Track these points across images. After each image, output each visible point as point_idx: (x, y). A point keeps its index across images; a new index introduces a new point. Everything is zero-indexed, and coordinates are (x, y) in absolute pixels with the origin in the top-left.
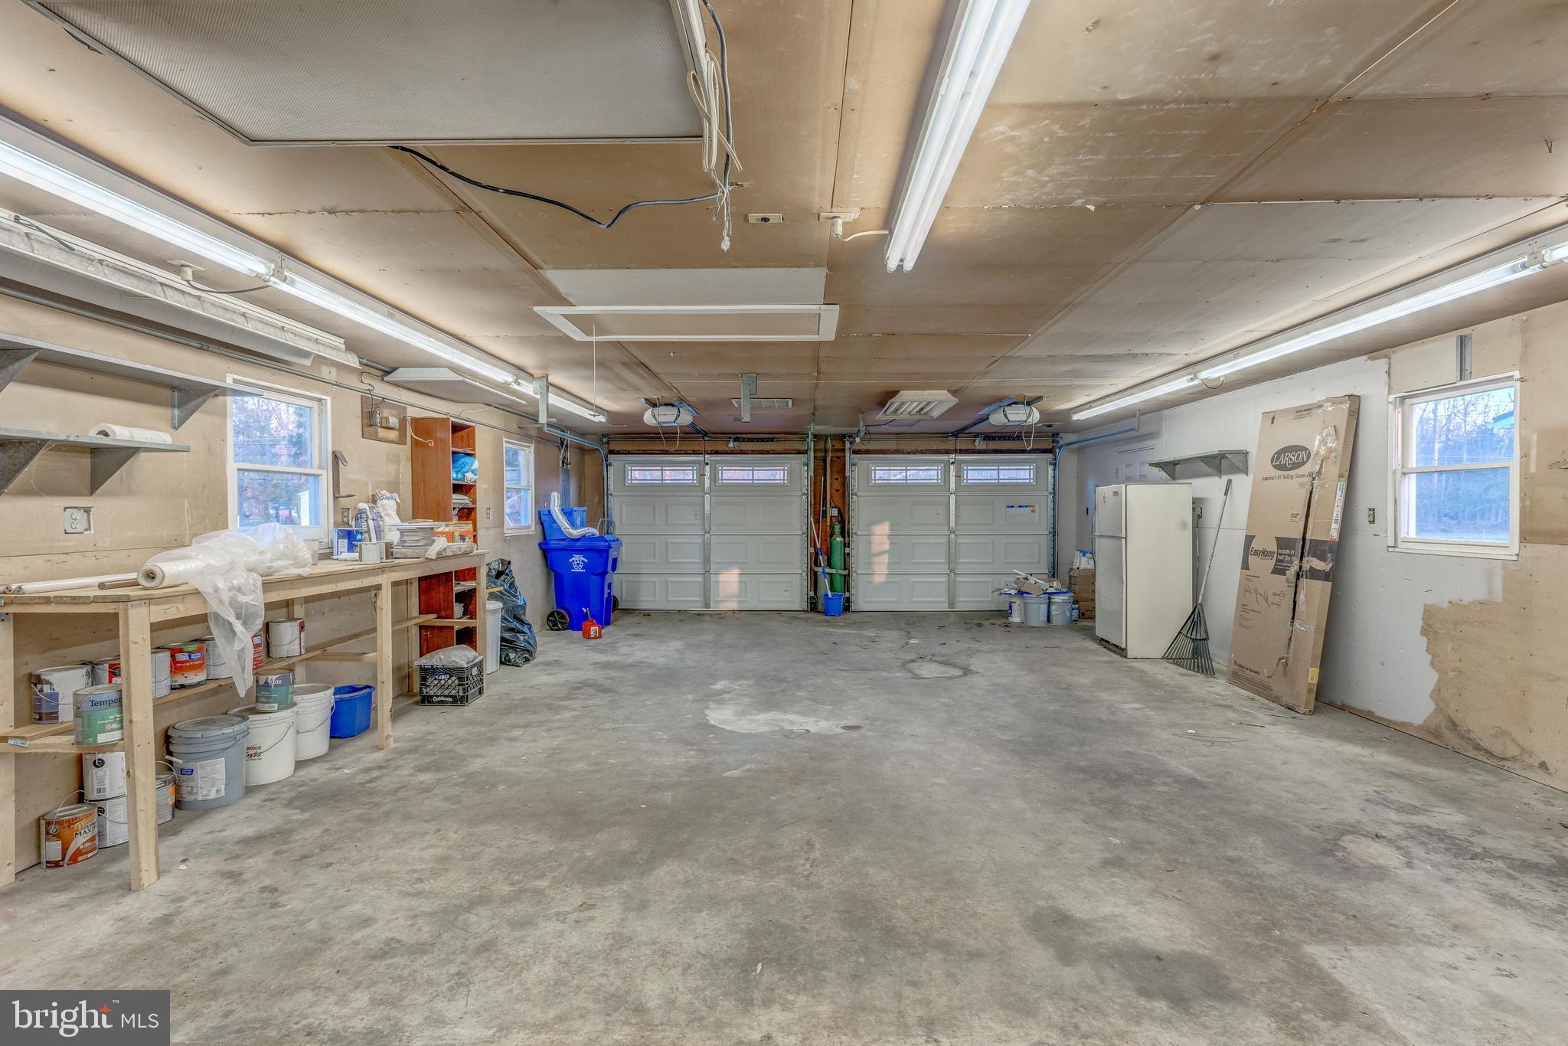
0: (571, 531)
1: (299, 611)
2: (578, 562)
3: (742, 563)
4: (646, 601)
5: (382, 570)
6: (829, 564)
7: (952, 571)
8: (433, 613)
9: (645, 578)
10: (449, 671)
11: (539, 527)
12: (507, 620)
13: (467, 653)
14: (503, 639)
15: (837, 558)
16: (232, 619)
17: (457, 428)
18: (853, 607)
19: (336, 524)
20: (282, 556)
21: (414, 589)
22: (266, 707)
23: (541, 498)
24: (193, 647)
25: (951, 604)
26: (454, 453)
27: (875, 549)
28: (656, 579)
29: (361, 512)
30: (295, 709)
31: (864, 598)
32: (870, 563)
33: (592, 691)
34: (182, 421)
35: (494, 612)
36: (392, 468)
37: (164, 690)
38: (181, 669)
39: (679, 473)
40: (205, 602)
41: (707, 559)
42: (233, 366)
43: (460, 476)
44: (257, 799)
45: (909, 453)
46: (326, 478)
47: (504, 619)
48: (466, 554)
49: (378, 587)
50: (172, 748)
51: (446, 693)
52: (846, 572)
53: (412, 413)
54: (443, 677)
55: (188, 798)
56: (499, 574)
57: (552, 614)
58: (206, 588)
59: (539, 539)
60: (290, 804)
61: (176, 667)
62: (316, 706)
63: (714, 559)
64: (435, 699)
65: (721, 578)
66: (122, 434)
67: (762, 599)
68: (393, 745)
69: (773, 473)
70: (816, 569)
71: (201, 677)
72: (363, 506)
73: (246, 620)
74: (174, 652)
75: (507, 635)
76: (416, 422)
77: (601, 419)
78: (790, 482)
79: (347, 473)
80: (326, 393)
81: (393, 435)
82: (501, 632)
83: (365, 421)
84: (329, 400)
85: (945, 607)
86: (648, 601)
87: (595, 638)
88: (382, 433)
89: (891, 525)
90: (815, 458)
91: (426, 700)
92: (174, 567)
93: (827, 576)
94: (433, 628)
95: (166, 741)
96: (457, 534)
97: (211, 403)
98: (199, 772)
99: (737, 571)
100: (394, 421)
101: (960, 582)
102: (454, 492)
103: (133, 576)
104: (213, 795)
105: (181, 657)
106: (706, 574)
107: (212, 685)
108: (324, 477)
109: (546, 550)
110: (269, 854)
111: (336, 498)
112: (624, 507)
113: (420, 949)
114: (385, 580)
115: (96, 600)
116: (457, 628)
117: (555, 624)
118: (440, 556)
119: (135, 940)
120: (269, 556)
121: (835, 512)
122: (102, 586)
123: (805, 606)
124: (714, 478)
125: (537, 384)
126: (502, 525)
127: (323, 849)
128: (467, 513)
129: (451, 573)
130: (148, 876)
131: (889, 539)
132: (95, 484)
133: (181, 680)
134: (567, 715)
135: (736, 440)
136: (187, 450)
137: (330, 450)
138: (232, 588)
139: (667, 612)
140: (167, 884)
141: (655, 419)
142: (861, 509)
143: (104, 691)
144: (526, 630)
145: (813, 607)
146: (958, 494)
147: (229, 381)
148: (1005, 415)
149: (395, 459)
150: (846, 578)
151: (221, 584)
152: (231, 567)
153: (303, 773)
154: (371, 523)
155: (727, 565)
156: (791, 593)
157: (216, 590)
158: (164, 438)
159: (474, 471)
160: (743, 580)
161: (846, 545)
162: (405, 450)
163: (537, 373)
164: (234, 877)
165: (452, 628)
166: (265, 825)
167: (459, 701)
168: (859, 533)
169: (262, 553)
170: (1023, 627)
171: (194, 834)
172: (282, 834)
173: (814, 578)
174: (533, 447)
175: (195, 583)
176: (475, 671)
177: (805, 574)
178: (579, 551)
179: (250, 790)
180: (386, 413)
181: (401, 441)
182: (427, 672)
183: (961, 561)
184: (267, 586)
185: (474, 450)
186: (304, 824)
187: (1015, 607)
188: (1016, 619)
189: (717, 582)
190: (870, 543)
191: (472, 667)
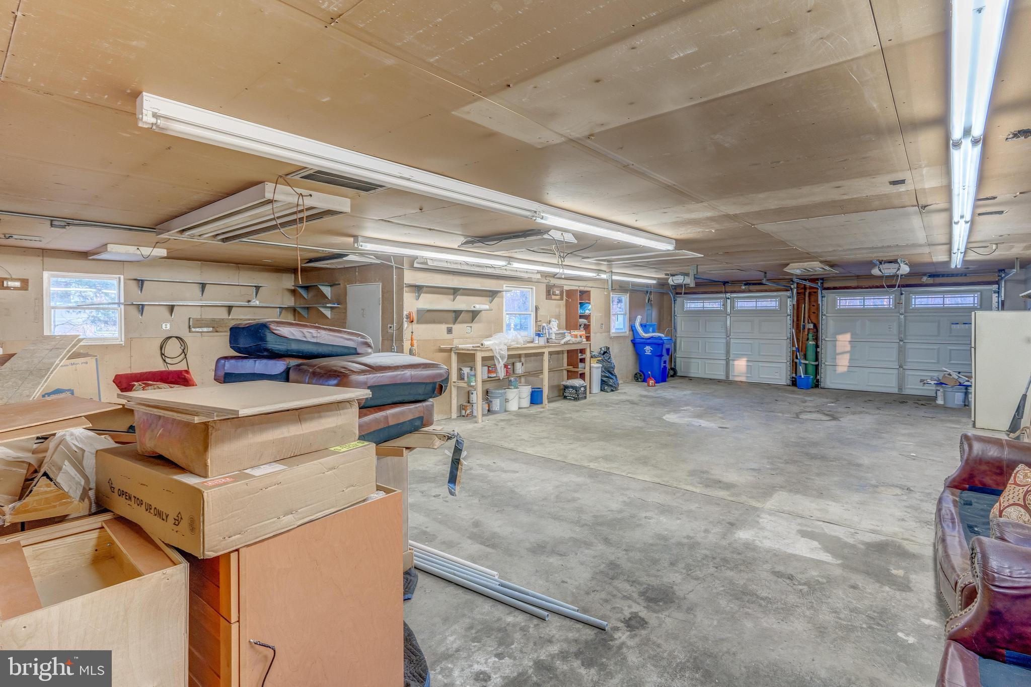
0: (644, 334)
1: (523, 359)
2: (648, 350)
3: (750, 355)
4: (693, 373)
5: (545, 347)
6: (805, 358)
7: (901, 366)
8: (571, 366)
9: (693, 360)
10: (573, 387)
11: (631, 332)
12: (604, 372)
13: (580, 381)
14: (602, 381)
15: (811, 354)
16: (499, 358)
17: (582, 292)
18: (822, 385)
19: (536, 331)
20: (513, 341)
21: (565, 355)
22: (511, 387)
23: (632, 320)
24: (493, 366)
25: (900, 389)
26: (580, 303)
27: (839, 350)
28: (699, 361)
29: (544, 327)
30: (519, 389)
31: (829, 380)
32: (835, 359)
33: (628, 403)
34: (492, 301)
35: (598, 368)
36: (557, 310)
37: (485, 377)
38: (490, 372)
39: (712, 304)
40: (493, 353)
41: (728, 352)
42: (506, 282)
43: (584, 312)
44: (507, 413)
45: (867, 288)
46: (533, 314)
47: (602, 372)
48: (579, 343)
49: (544, 353)
50: (489, 395)
51: (571, 395)
52: (817, 363)
53: (566, 288)
54: (571, 389)
55: (491, 409)
56: (605, 353)
57: (636, 374)
58: (493, 349)
59: (631, 338)
60: (514, 415)
61: (489, 372)
62: (526, 391)
63: (732, 352)
64: (568, 398)
65: (736, 363)
66: (478, 307)
67: (761, 376)
68: (547, 408)
69: (769, 303)
70: (796, 360)
71: (495, 375)
72: (544, 324)
73: (502, 358)
74: (489, 367)
75: (604, 379)
76: (567, 291)
77: (654, 282)
78: (780, 308)
79: (540, 312)
80: (534, 286)
81: (558, 297)
82: (602, 377)
83: (547, 293)
84: (534, 287)
85: (896, 391)
86: (694, 373)
87: (652, 386)
88: (553, 297)
89: (852, 335)
90: (798, 293)
91: (565, 397)
92: (488, 343)
93: (802, 365)
94: (571, 371)
95: (487, 392)
96: (578, 335)
97: (499, 295)
98: (494, 402)
99: (745, 359)
100: (558, 292)
101: (908, 375)
102: (580, 318)
103: (479, 345)
104: (496, 410)
105: (490, 369)
106: (728, 361)
107: (497, 378)
108: (532, 315)
109: (634, 342)
110: (505, 423)
111: (536, 322)
112: (683, 322)
113: (528, 441)
114: (546, 351)
115: (472, 350)
116: (580, 372)
117: (638, 379)
118: (566, 344)
119: (476, 429)
120: (510, 341)
121: (811, 326)
122: (473, 347)
123: (789, 382)
124: (732, 307)
125: (608, 274)
126: (609, 331)
127: (517, 424)
128: (587, 327)
129: (578, 349)
130: (480, 421)
131: (850, 344)
132: (473, 320)
133: (490, 376)
134: (610, 408)
135: (745, 285)
136: (492, 310)
137: (534, 305)
138: (499, 349)
139: (704, 379)
140: (483, 423)
141: (673, 282)
142: (828, 325)
143: (473, 373)
144: (614, 377)
145: (794, 383)
146: (907, 314)
147: (505, 288)
148: (880, 270)
149: (559, 306)
150: (817, 367)
151: (497, 348)
152: (500, 343)
153: (520, 410)
154: (547, 330)
155: (740, 356)
156: (780, 374)
157: (496, 349)
158: (487, 307)
159: (589, 309)
160: (749, 364)
161: (817, 346)
162: (563, 303)
163: (608, 271)
164: (497, 425)
165: (578, 372)
166: (507, 418)
167: (576, 399)
168: (827, 339)
169: (509, 340)
170: (944, 408)
171: (491, 417)
172: (509, 420)
173: (795, 366)
174: (628, 295)
175: (491, 347)
176: (582, 389)
177: (788, 363)
178: (649, 344)
179: (506, 411)
180: (555, 289)
181: (562, 299)
182: (566, 387)
183: (909, 360)
184: (509, 349)
185: (590, 300)
186: (515, 419)
187: (939, 393)
188: (940, 401)
189: (733, 365)
190: (835, 346)
191: (581, 387)
